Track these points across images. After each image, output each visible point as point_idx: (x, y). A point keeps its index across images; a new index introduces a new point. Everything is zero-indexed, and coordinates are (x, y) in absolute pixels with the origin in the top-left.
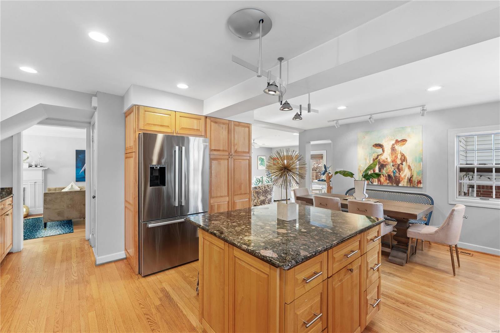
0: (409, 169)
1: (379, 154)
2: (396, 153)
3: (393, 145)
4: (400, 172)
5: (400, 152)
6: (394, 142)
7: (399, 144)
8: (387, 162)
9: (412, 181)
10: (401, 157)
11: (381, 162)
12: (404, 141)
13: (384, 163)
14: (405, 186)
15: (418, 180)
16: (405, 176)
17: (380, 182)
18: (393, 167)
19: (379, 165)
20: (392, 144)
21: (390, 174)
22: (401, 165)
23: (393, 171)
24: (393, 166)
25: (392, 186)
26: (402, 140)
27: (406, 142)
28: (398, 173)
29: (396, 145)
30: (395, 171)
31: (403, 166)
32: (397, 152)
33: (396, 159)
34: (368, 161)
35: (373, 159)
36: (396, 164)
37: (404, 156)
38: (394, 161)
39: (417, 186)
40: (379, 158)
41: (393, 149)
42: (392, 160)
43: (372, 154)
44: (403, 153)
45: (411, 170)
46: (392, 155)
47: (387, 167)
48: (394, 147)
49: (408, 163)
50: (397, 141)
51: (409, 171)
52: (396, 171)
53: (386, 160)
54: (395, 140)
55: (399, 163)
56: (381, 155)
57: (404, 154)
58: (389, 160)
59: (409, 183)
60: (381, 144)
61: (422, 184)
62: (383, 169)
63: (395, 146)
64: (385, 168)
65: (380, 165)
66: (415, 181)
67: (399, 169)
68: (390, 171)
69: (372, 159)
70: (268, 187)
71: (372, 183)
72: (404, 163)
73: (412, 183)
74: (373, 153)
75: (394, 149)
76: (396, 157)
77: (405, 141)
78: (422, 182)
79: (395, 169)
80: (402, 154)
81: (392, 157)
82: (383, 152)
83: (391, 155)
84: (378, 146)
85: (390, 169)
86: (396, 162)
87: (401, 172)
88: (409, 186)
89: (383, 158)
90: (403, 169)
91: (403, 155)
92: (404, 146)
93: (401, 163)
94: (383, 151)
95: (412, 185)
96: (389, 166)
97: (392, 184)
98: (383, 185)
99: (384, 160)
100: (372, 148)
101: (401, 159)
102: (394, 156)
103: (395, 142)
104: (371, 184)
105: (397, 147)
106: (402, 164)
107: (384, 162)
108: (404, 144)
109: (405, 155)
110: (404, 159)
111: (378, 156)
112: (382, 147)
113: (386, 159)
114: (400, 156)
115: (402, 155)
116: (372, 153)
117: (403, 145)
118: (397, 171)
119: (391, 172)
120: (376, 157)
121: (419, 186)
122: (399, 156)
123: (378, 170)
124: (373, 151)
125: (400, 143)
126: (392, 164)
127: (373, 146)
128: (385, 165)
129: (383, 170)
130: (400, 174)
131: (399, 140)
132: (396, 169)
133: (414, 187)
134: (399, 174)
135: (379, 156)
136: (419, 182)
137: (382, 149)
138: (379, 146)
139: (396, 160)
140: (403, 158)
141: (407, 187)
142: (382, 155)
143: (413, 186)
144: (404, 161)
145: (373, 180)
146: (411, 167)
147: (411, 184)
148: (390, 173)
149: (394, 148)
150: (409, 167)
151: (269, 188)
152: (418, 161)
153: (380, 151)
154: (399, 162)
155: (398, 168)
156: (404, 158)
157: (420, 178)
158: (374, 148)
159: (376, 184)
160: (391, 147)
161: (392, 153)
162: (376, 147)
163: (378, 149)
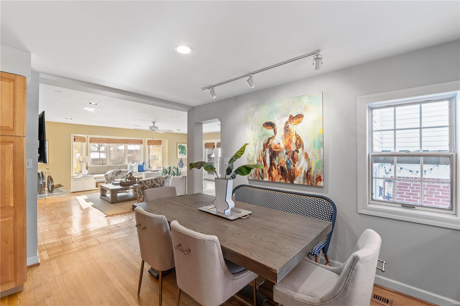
0: (305, 158)
1: (270, 137)
3: (287, 123)
4: (295, 163)
5: (295, 134)
6: (287, 119)
7: (293, 122)
8: (279, 148)
9: (309, 176)
10: (296, 141)
11: (272, 148)
13: (276, 150)
14: (301, 183)
15: (317, 176)
16: (301, 169)
17: (272, 177)
18: (286, 156)
19: (270, 153)
20: (285, 122)
21: (283, 166)
22: (296, 152)
23: (287, 161)
24: (287, 154)
25: (286, 183)
26: (297, 116)
27: (302, 119)
28: (293, 164)
30: (288, 161)
31: (299, 154)
32: (291, 134)
33: (291, 143)
34: (257, 147)
35: (264, 144)
36: (290, 152)
37: (300, 140)
38: (288, 146)
39: (316, 184)
40: (270, 143)
41: (287, 129)
42: (285, 145)
43: (262, 136)
44: (299, 135)
45: (308, 159)
46: (285, 139)
47: (280, 155)
48: (287, 126)
49: (305, 150)
50: (291, 118)
51: (306, 161)
52: (290, 161)
53: (278, 145)
54: (289, 116)
56: (272, 138)
57: (299, 137)
58: (282, 146)
59: (306, 180)
60: (273, 121)
61: (322, 182)
62: (275, 158)
63: (289, 124)
64: (277, 158)
65: (271, 153)
66: (313, 177)
67: (294, 159)
68: (283, 160)
69: (262, 145)
70: (156, 182)
71: (262, 179)
72: (300, 150)
73: (309, 179)
74: (263, 136)
76: (290, 141)
77: (301, 117)
78: (322, 178)
79: (288, 159)
80: (297, 137)
81: (286, 141)
82: (275, 133)
83: (284, 138)
85: (283, 159)
86: (290, 148)
87: (297, 163)
88: (305, 184)
89: (274, 142)
90: (299, 158)
91: (298, 138)
92: (299, 124)
93: (296, 150)
94: (275, 132)
95: (309, 182)
96: (282, 154)
97: (285, 181)
98: (275, 182)
99: (276, 146)
101: (296, 144)
102: (287, 140)
103: (289, 119)
104: (261, 180)
105: (291, 126)
106: (298, 151)
107: (276, 149)
108: (300, 122)
109: (302, 138)
110: (299, 144)
111: (269, 139)
112: (274, 127)
113: (278, 144)
114: (295, 139)
115: (297, 138)
116: (263, 135)
117: (299, 123)
118: (292, 161)
119: (284, 163)
120: (267, 142)
121: (321, 184)
122: (294, 141)
123: (269, 159)
124: (263, 133)
125: (295, 121)
126: (285, 151)
127: (263, 125)
128: (278, 153)
129: (275, 160)
130: (296, 165)
131: (294, 116)
132: (290, 159)
133: (312, 185)
134: (294, 166)
135: (271, 140)
136: (319, 179)
137: (274, 130)
138: (270, 125)
139: (290, 146)
140: (299, 142)
141: (303, 185)
142: (273, 138)
143: (311, 184)
144: (300, 147)
146: (309, 156)
147: (308, 182)
148: (283, 165)
149: (287, 127)
150: (306, 155)
151: (158, 183)
152: (317, 146)
153: (271, 132)
154: (293, 148)
155: (293, 158)
156: (300, 142)
157: (320, 172)
158: (264, 129)
159: (267, 180)
160: (284, 126)
161: (285, 136)
162: (267, 127)
163: (270, 130)
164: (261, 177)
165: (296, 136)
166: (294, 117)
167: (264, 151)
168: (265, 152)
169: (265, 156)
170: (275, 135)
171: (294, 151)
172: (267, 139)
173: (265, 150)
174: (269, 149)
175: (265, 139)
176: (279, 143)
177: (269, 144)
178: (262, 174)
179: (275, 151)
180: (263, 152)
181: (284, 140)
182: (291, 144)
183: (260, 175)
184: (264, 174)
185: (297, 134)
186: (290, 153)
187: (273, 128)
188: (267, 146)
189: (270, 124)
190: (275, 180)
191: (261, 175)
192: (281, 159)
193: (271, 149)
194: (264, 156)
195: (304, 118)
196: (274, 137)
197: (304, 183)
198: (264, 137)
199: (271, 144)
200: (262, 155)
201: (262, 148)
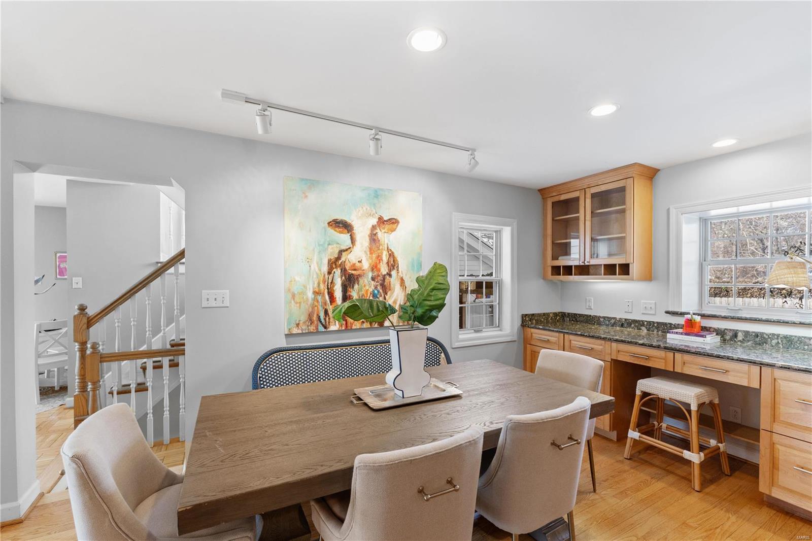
0: (401, 286)
1: (344, 248)
2: (379, 249)
3: (374, 227)
4: (386, 294)
5: (386, 247)
6: (374, 221)
7: (384, 229)
8: (360, 269)
10: (389, 259)
11: (347, 268)
12: (394, 222)
13: (353, 272)
16: (395, 302)
18: (372, 282)
19: (343, 278)
20: (371, 226)
22: (388, 277)
23: (373, 291)
24: (373, 279)
25: (371, 328)
26: (389, 219)
27: (397, 226)
28: (383, 295)
29: (378, 228)
30: (376, 292)
31: (392, 280)
32: (381, 247)
33: (380, 262)
34: (314, 266)
35: (329, 260)
36: (378, 276)
37: (394, 257)
38: (376, 267)
40: (343, 259)
41: (373, 238)
42: (370, 264)
43: (326, 245)
44: (393, 250)
45: (404, 286)
46: (371, 253)
47: (361, 281)
48: (375, 233)
49: (400, 274)
50: (381, 221)
51: (402, 290)
52: (378, 292)
53: (358, 264)
54: (377, 216)
55: (384, 273)
56: (347, 250)
57: (393, 253)
58: (366, 265)
60: (349, 221)
62: (353, 287)
63: (378, 231)
64: (356, 286)
65: (345, 277)
67: (385, 288)
68: (367, 291)
69: (326, 261)
71: (325, 328)
72: (394, 273)
74: (329, 244)
75: (376, 238)
76: (379, 258)
77: (396, 222)
79: (376, 288)
80: (390, 252)
81: (372, 259)
82: (352, 243)
83: (368, 253)
84: (341, 225)
85: (367, 287)
86: (379, 270)
87: (389, 294)
89: (351, 258)
90: (392, 286)
91: (391, 255)
93: (388, 274)
94: (353, 241)
96: (366, 281)
97: (371, 324)
99: (354, 264)
100: (325, 228)
101: (388, 263)
102: (374, 256)
103: (377, 222)
104: (323, 330)
105: (381, 234)
106: (390, 275)
107: (355, 270)
108: (394, 230)
109: (396, 254)
110: (393, 265)
111: (341, 252)
112: (351, 232)
113: (359, 262)
114: (386, 255)
115: (390, 255)
116: (327, 243)
117: (392, 231)
118: (381, 291)
119: (369, 294)
120: (336, 256)
122: (385, 258)
123: (341, 289)
124: (328, 240)
125: (387, 227)
126: (370, 275)
127: (329, 223)
128: (358, 278)
129: (351, 290)
130: (387, 297)
131: (386, 218)
132: (379, 288)
134: (385, 299)
135: (344, 254)
137: (351, 236)
138: (343, 226)
139: (378, 267)
140: (392, 260)
142: (349, 251)
144: (394, 269)
145: (327, 319)
146: (406, 281)
148: (367, 297)
149: (375, 235)
150: (402, 280)
152: (416, 268)
153: (345, 238)
154: (384, 270)
155: (383, 285)
156: (394, 261)
158: (331, 231)
159: (337, 329)
160: (369, 232)
161: (371, 249)
162: (337, 229)
163: (342, 234)
164: (323, 325)
165: (388, 252)
166: (385, 221)
167: (329, 273)
168: (332, 275)
169: (331, 283)
170: (353, 246)
171: (385, 275)
172: (337, 251)
173: (333, 272)
174: (342, 269)
175: (331, 251)
176: (360, 260)
177: (340, 262)
178: (325, 319)
179: (352, 274)
180: (327, 276)
181: (369, 255)
182: (381, 264)
183: (321, 322)
184: (329, 319)
185: (390, 248)
186: (379, 278)
187: (348, 232)
188: (335, 265)
189: (342, 224)
190: (351, 326)
191: (323, 320)
192: (364, 289)
193: (344, 271)
194: (329, 284)
195: (399, 226)
196: (350, 248)
198: (330, 246)
199: (345, 262)
200: (325, 282)
201: (325, 269)
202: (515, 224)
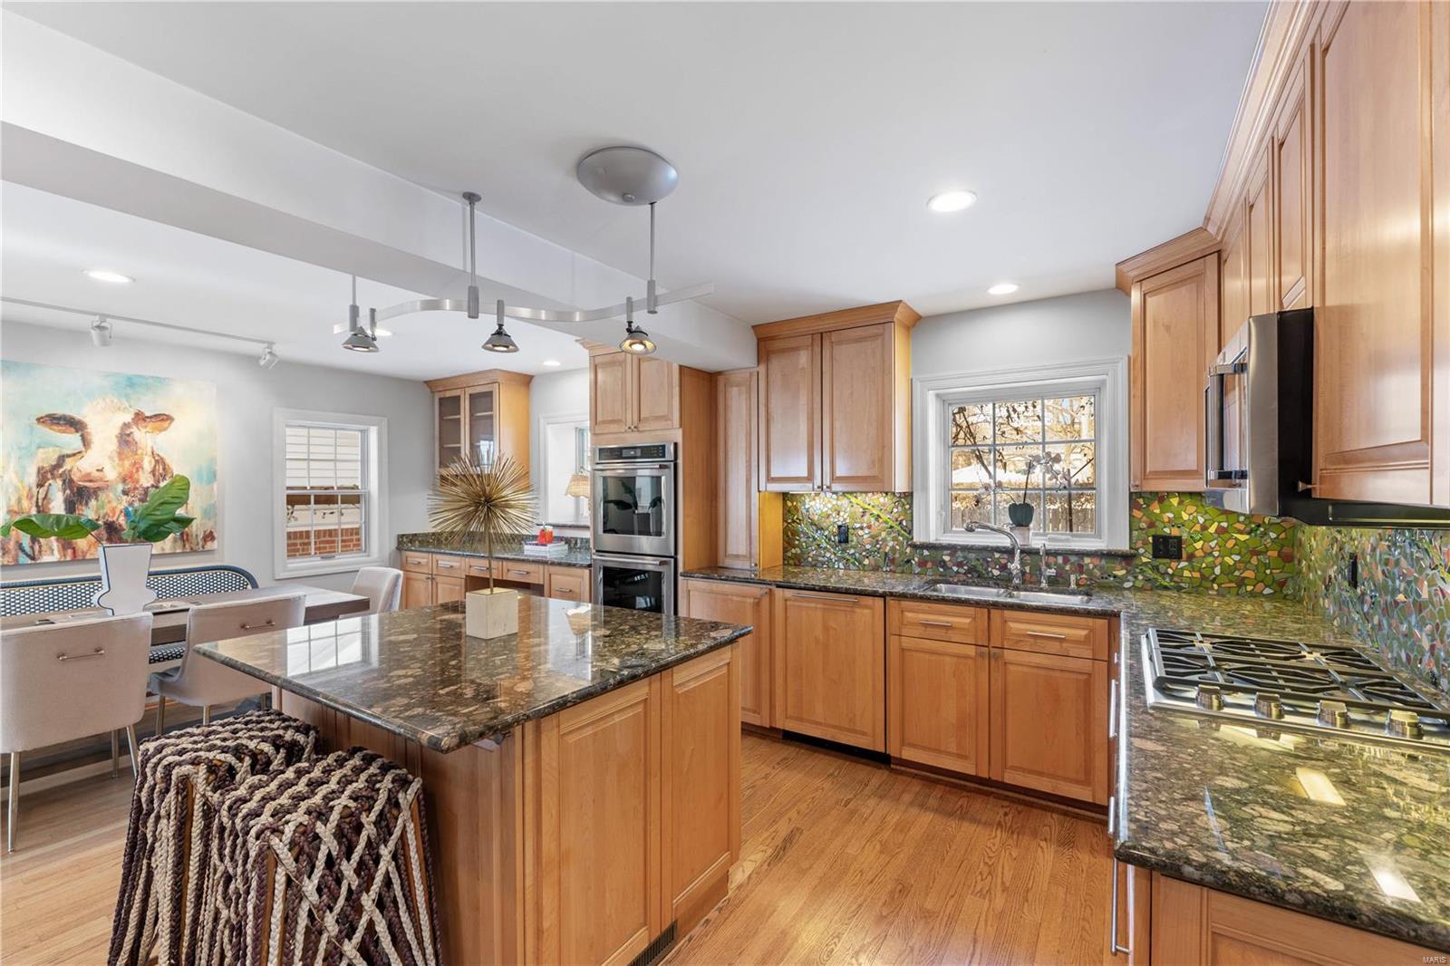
1: (69, 452)
2: (136, 454)
3: (126, 425)
5: (149, 451)
6: (128, 417)
7: (146, 427)
8: (101, 480)
9: (187, 535)
10: (155, 466)
11: (75, 479)
12: (163, 419)
13: (87, 484)
14: (167, 551)
15: (205, 532)
17: (74, 549)
18: (125, 497)
19: (68, 492)
20: (120, 424)
21: (115, 519)
22: (153, 490)
23: (126, 509)
24: (125, 493)
26: (155, 416)
27: (170, 424)
29: (135, 427)
30: (131, 509)
32: (139, 452)
33: (138, 471)
34: (12, 477)
35: (39, 470)
36: (135, 488)
37: (164, 464)
38: (131, 477)
39: (203, 547)
40: (67, 467)
41: (125, 439)
42: (120, 474)
43: (33, 448)
44: (162, 454)
46: (121, 459)
47: (102, 496)
48: (128, 432)
50: (140, 418)
52: (136, 509)
53: (96, 474)
54: (133, 411)
55: (145, 485)
56: (74, 455)
57: (162, 459)
58: (111, 474)
59: (180, 543)
60: (76, 417)
61: (216, 542)
62: (87, 504)
63: (134, 430)
64: (93, 503)
65: (72, 490)
66: (197, 535)
68: (114, 510)
73: (188, 540)
74: (39, 447)
75: (130, 439)
76: (138, 466)
77: (167, 420)
78: (215, 534)
79: (131, 504)
80: (157, 458)
81: (122, 466)
82: (84, 445)
83: (116, 459)
84: (61, 422)
85: (114, 504)
86: (137, 481)
88: (178, 551)
89: (82, 467)
91: (159, 461)
92: (163, 433)
93: (153, 486)
94: (86, 442)
95: (187, 546)
96: (111, 495)
98: (84, 560)
99: (89, 474)
100: (32, 428)
101: (153, 472)
102: (127, 463)
103: (133, 419)
104: (30, 562)
105: (140, 434)
107: (91, 481)
108: (165, 429)
109: (168, 461)
110: (162, 472)
111: (62, 459)
112: (82, 431)
113: (98, 470)
114: (150, 462)
115: (157, 461)
116: (35, 446)
117: (160, 431)
119: (117, 513)
120: (54, 463)
121: (209, 546)
122: (148, 464)
123: (62, 506)
124: (37, 440)
125: (151, 425)
126: (120, 487)
127: (38, 420)
128: (95, 491)
129: (84, 508)
131: (147, 414)
132: (137, 504)
133: (193, 551)
135: (68, 460)
136: (210, 536)
137: (82, 436)
138: (67, 423)
139: (136, 476)
140: (161, 468)
141: (173, 554)
142: (79, 456)
143: (192, 549)
144: (165, 479)
145: (37, 547)
147: (184, 546)
148: (113, 516)
149: (129, 435)
152: (205, 478)
155: (144, 501)
156: (164, 469)
157: (209, 526)
159: (55, 560)
160: (117, 431)
161: (120, 454)
162: (56, 428)
163: (64, 435)
164: (28, 555)
165: (154, 458)
166: (148, 417)
167: (40, 485)
168: (45, 488)
169: (44, 499)
170: (86, 450)
171: (148, 488)
172: (56, 456)
173: (47, 484)
174: (64, 481)
175: (43, 456)
176: (100, 468)
177: (61, 471)
178: (32, 548)
179: (86, 487)
180: (35, 490)
181: (117, 462)
182: (140, 472)
183: (23, 551)
184: (40, 547)
185: (156, 452)
186: (137, 491)
187: (77, 432)
188: (52, 474)
189: (65, 420)
190: (84, 556)
191: (28, 549)
192: (109, 505)
193: (68, 482)
194: (40, 501)
195: (174, 423)
196: (79, 453)
197: (175, 549)
198: (41, 450)
199: (70, 471)
200: (32, 497)
201: (32, 479)
202: (385, 423)
